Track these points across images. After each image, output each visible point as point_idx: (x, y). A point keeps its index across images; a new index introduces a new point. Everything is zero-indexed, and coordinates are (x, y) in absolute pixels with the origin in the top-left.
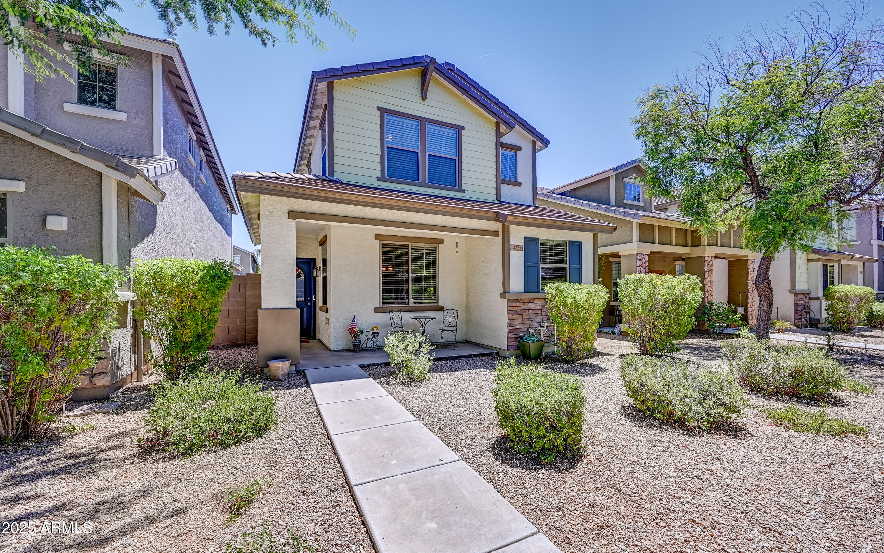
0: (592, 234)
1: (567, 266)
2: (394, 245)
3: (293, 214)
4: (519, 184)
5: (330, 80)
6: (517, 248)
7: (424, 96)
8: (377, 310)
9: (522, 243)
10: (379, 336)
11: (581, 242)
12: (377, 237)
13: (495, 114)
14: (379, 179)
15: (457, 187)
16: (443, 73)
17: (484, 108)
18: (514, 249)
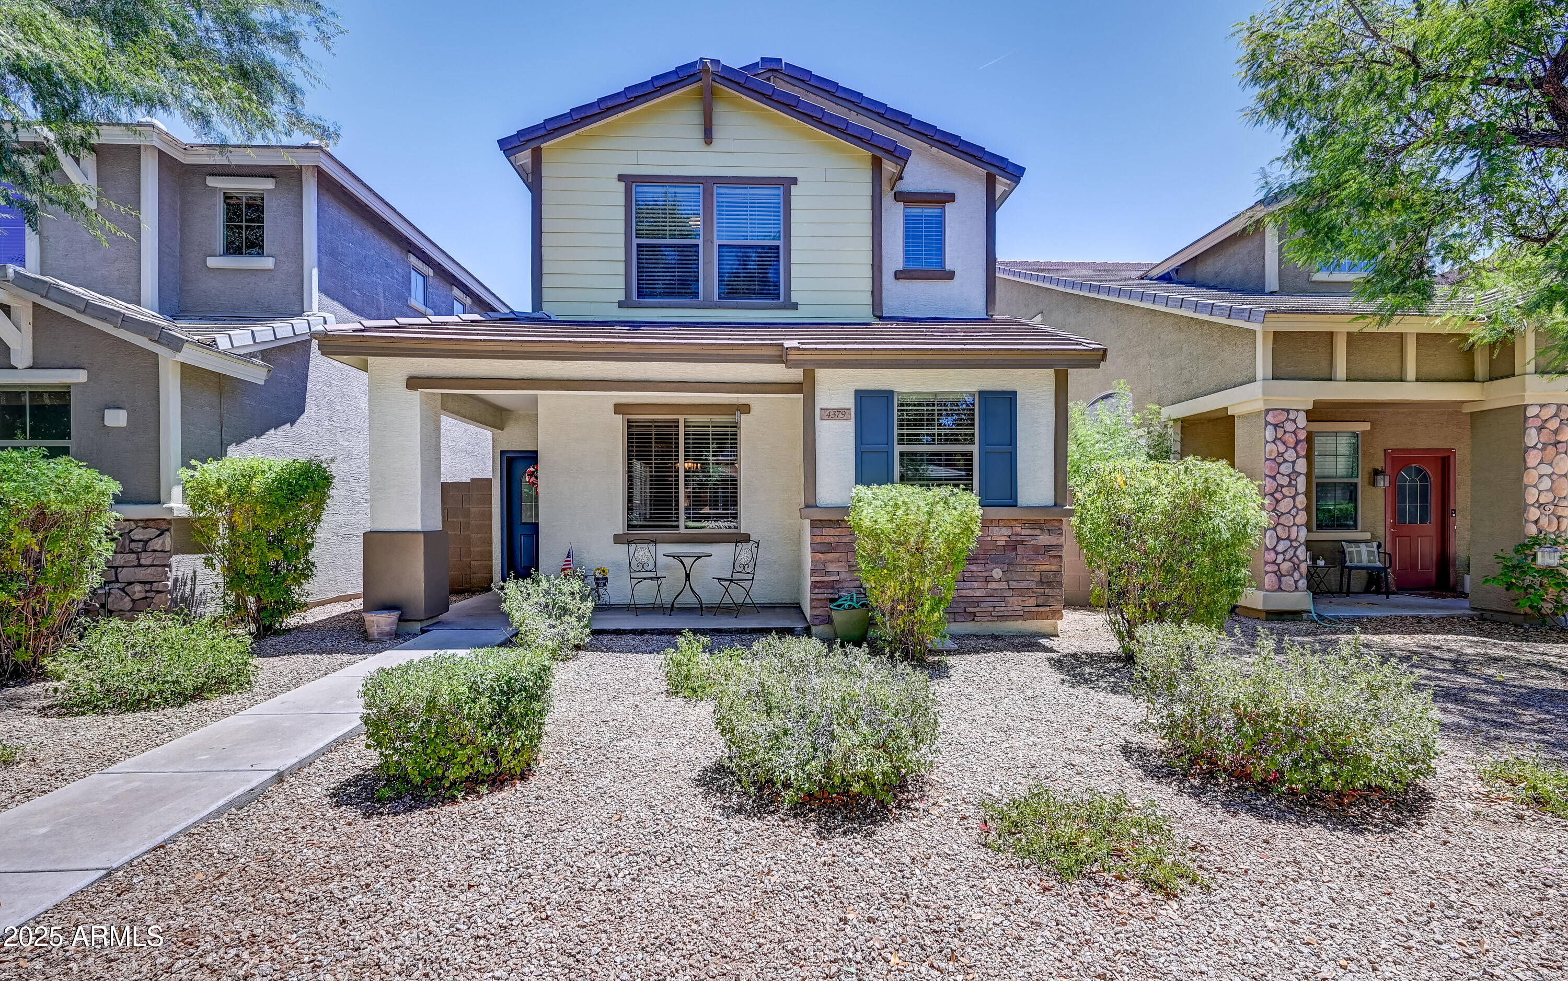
0: (1051, 372)
1: (975, 448)
2: (654, 421)
3: (414, 382)
4: (950, 275)
5: (534, 144)
6: (834, 414)
7: (708, 137)
8: (618, 539)
9: (849, 403)
10: (608, 585)
11: (1015, 393)
12: (619, 408)
13: (861, 139)
14: (621, 305)
15: (782, 299)
16: (738, 84)
17: (833, 131)
18: (829, 417)
